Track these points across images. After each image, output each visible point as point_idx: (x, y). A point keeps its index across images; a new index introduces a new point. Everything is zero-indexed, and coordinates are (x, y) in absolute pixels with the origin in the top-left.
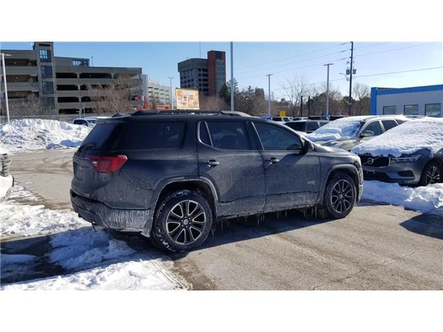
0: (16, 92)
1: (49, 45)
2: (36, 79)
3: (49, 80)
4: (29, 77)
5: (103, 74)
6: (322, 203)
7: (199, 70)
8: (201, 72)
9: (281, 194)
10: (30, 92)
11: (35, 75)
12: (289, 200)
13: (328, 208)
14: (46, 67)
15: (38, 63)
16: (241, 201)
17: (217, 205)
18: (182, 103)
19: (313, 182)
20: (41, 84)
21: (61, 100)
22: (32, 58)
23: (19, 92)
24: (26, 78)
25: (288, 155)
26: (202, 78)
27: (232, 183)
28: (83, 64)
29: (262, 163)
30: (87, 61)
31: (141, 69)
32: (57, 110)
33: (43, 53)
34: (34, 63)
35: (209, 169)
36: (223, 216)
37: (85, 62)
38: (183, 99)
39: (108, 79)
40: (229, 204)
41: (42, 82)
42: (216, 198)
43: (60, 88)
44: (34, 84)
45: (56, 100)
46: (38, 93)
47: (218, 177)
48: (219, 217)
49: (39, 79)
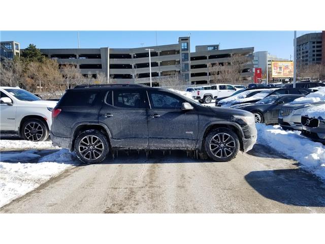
0: (168, 71)
1: (187, 39)
2: (179, 62)
3: (186, 62)
4: (175, 61)
5: (225, 55)
6: (200, 148)
7: (314, 43)
8: (316, 45)
9: (161, 138)
10: (175, 71)
11: (178, 60)
12: (169, 143)
13: (207, 153)
14: (185, 54)
15: (180, 51)
16: (128, 140)
17: (111, 140)
18: (277, 73)
19: (192, 133)
20: (181, 66)
21: (193, 75)
22: (177, 49)
23: (170, 71)
24: (174, 62)
25: (169, 113)
26: (316, 49)
27: (122, 128)
28: (214, 49)
29: (145, 117)
30: (217, 46)
31: (253, 48)
32: (190, 82)
33: (184, 45)
34: (178, 52)
35: (105, 118)
36: (116, 147)
37: (216, 47)
38: (278, 69)
39: (229, 58)
40: (120, 140)
41: (182, 65)
42: (110, 136)
43: (192, 67)
44: (178, 66)
45: (190, 75)
46: (180, 71)
47: (112, 123)
48: (113, 147)
49: (181, 62)
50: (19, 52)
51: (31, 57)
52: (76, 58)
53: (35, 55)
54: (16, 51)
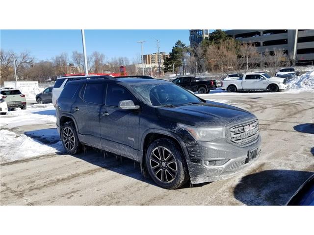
6: (141, 162)
12: (115, 147)
17: (78, 135)
19: (133, 140)
25: (116, 111)
29: (98, 114)
35: (74, 112)
40: (83, 136)
42: (77, 130)
47: (78, 118)
48: (81, 142)
50: (208, 36)
51: (216, 40)
52: (260, 35)
53: (220, 37)
54: (205, 36)
